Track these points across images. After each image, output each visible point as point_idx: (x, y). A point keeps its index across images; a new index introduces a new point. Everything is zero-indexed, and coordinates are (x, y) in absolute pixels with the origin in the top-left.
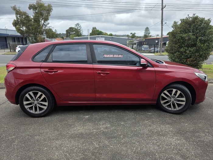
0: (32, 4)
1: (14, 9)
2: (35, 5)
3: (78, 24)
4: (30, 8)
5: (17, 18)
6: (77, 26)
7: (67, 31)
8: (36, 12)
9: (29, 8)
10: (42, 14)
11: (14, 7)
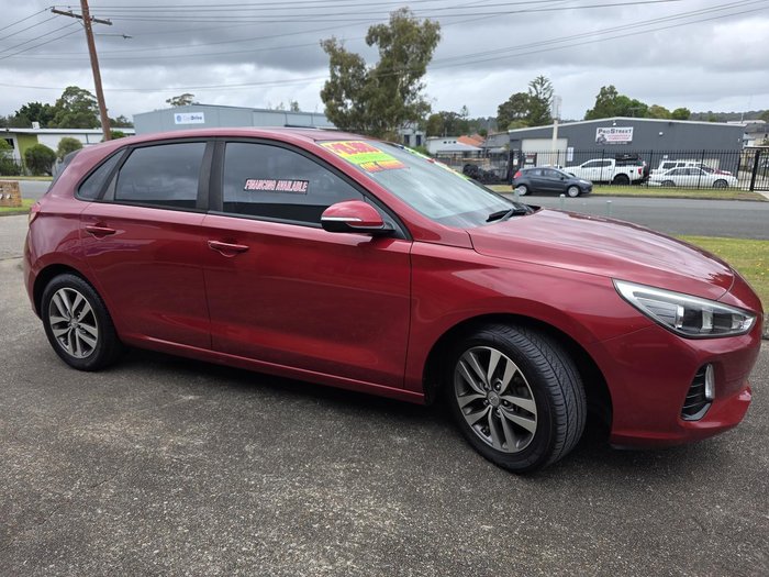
0: (379, 27)
1: (329, 47)
2: (386, 29)
3: (542, 81)
4: (370, 42)
5: (333, 76)
6: (539, 87)
7: (502, 109)
8: (386, 51)
9: (367, 39)
10: (403, 57)
11: (329, 41)
